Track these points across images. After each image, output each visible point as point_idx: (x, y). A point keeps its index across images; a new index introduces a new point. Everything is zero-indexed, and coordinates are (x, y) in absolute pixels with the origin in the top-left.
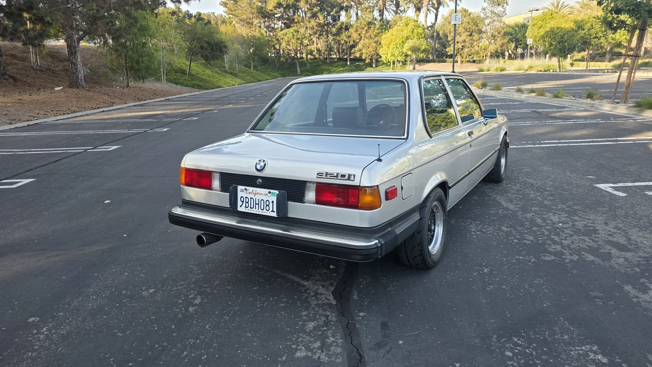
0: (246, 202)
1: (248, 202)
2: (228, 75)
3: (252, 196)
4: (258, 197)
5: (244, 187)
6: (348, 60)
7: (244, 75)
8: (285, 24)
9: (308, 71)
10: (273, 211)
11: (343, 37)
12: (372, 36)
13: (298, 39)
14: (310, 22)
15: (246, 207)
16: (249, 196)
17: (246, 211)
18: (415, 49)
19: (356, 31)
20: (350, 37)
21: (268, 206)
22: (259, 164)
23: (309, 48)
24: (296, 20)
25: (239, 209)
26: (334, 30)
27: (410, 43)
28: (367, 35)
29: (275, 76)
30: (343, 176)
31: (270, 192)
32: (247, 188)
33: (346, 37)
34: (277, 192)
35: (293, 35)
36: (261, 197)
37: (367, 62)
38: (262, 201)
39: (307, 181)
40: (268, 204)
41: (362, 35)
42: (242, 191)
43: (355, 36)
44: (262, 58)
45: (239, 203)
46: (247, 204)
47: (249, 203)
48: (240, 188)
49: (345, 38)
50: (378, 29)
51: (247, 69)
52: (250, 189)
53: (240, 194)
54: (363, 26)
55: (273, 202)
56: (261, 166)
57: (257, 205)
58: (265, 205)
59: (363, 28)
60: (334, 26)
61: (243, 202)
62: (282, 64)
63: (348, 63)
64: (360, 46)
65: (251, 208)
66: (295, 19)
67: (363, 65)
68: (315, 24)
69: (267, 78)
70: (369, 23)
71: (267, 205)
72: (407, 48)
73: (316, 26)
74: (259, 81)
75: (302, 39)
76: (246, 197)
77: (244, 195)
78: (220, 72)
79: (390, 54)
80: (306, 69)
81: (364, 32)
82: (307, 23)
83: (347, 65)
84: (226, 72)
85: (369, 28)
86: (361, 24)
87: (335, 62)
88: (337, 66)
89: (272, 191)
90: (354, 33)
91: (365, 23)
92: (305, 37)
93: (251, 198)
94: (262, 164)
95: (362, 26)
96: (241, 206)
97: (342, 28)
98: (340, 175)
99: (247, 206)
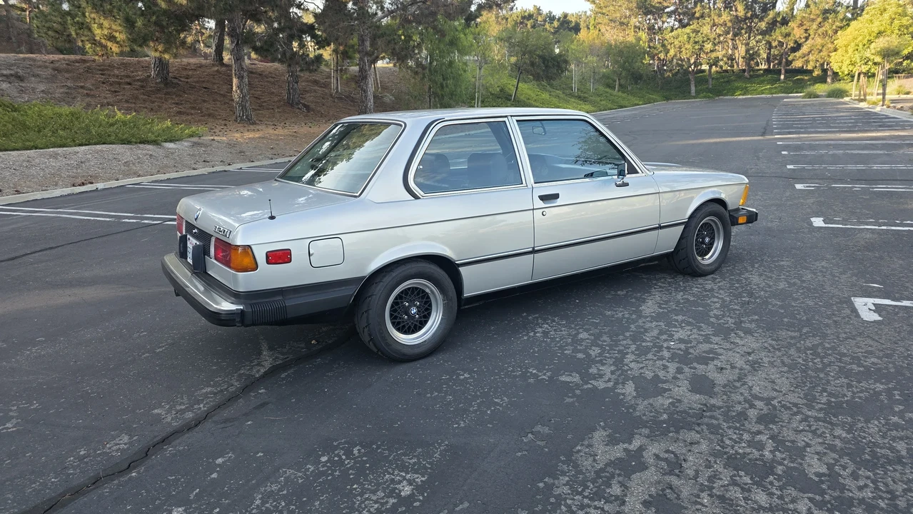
2: (573, 100)
6: (783, 71)
7: (598, 99)
8: (680, 21)
9: (709, 91)
11: (777, 35)
12: (830, 32)
13: (696, 43)
14: (720, 15)
18: (887, 54)
19: (801, 25)
20: (788, 35)
23: (713, 55)
24: (697, 15)
26: (763, 25)
27: (881, 43)
28: (820, 31)
29: (653, 99)
33: (782, 36)
35: (689, 38)
37: (816, 73)
41: (811, 32)
43: (798, 33)
44: (633, 74)
49: (780, 39)
50: (842, 20)
51: (608, 90)
54: (814, 17)
59: (813, 20)
60: (761, 19)
62: (667, 82)
63: (782, 77)
64: (805, 49)
66: (695, 13)
67: (809, 80)
68: (729, 18)
69: (637, 102)
70: (826, 12)
72: (873, 51)
73: (731, 21)
74: (622, 107)
75: (703, 42)
78: (562, 96)
80: (707, 88)
81: (815, 26)
82: (716, 18)
83: (780, 80)
84: (572, 95)
85: (825, 19)
86: (810, 14)
87: (758, 76)
88: (762, 82)
90: (796, 28)
91: (818, 12)
92: (708, 39)
95: (812, 17)
97: (776, 21)
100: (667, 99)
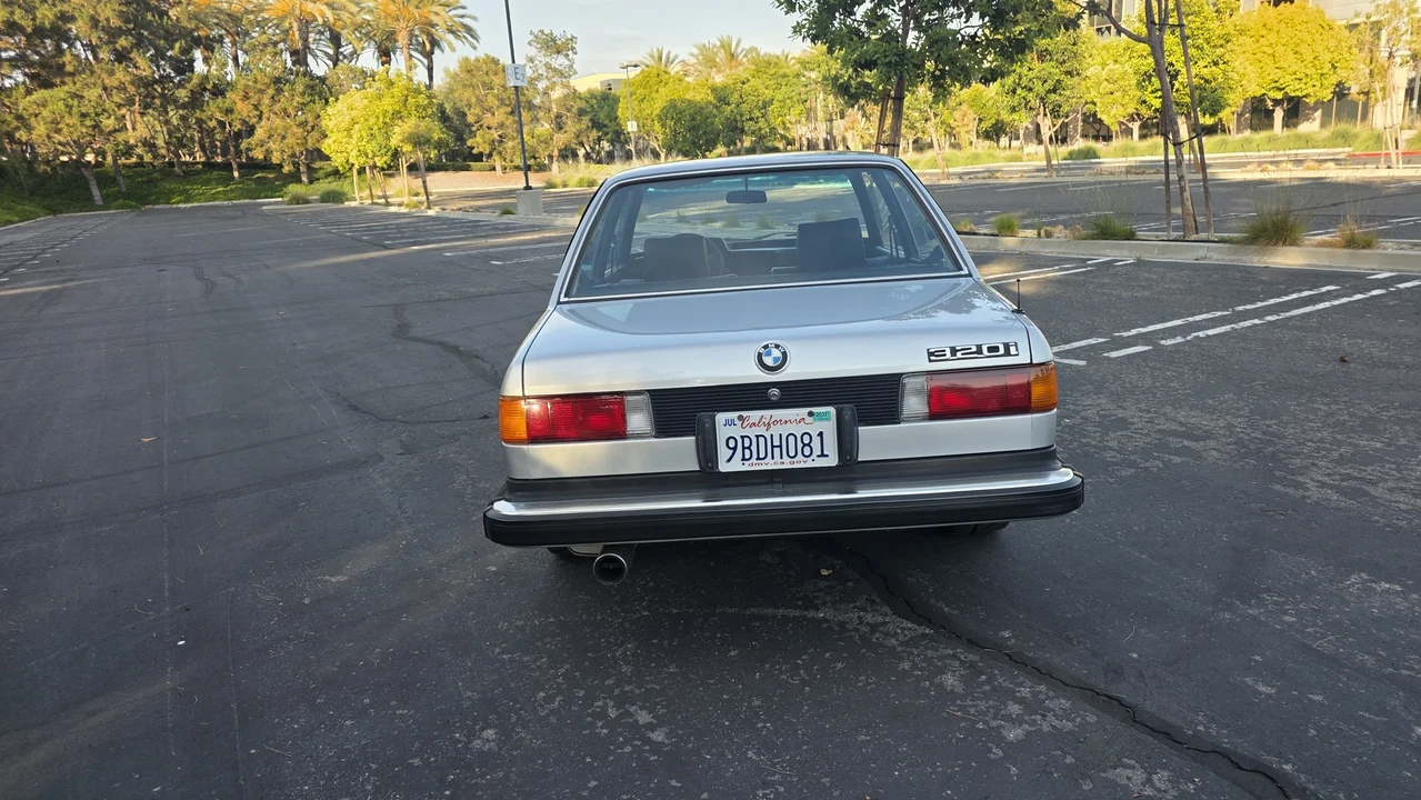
0: (744, 448)
1: (749, 448)
3: (761, 430)
4: (776, 430)
5: (734, 415)
6: (235, 166)
8: (32, 77)
9: (126, 196)
10: (823, 455)
11: (213, 110)
12: (290, 110)
13: (84, 115)
14: (111, 73)
15: (744, 459)
16: (752, 432)
17: (746, 467)
18: (418, 141)
19: (246, 97)
20: (229, 111)
21: (809, 445)
22: (769, 354)
23: (121, 137)
24: (69, 68)
25: (724, 467)
26: (183, 95)
28: (277, 108)
29: (31, 212)
30: (993, 349)
31: (811, 414)
32: (745, 414)
33: (221, 112)
34: (831, 410)
35: (70, 107)
36: (785, 430)
37: (286, 169)
38: (791, 439)
39: (903, 374)
40: (806, 441)
41: (264, 108)
42: (729, 423)
43: (244, 109)
45: (723, 453)
46: (747, 451)
47: (754, 448)
48: (721, 417)
49: (219, 116)
50: (303, 94)
52: (754, 415)
53: (723, 433)
54: (263, 87)
55: (821, 434)
56: (776, 359)
57: (777, 450)
58: (800, 445)
59: (262, 92)
60: (180, 85)
61: (735, 449)
62: (44, 179)
63: (236, 174)
64: (260, 133)
65: (758, 458)
66: (64, 65)
67: (276, 179)
68: (128, 78)
69: (8, 217)
70: (277, 80)
71: (805, 445)
72: (400, 138)
73: (132, 83)
75: (97, 115)
76: (743, 437)
77: (737, 432)
79: (355, 152)
80: (119, 192)
81: (266, 101)
82: (104, 76)
83: (233, 178)
85: (279, 91)
86: (256, 82)
87: (197, 173)
88: (208, 182)
89: (815, 410)
90: (239, 103)
91: (267, 80)
92: (104, 110)
93: (757, 437)
94: (776, 353)
95: (259, 86)
96: (729, 460)
97: (205, 89)
98: (985, 349)
99: (747, 457)
100: (54, 212)
